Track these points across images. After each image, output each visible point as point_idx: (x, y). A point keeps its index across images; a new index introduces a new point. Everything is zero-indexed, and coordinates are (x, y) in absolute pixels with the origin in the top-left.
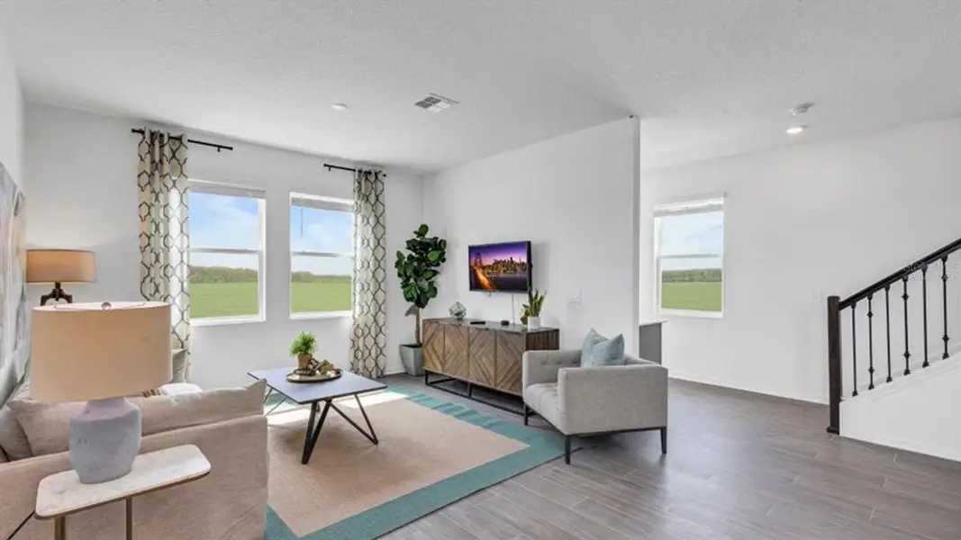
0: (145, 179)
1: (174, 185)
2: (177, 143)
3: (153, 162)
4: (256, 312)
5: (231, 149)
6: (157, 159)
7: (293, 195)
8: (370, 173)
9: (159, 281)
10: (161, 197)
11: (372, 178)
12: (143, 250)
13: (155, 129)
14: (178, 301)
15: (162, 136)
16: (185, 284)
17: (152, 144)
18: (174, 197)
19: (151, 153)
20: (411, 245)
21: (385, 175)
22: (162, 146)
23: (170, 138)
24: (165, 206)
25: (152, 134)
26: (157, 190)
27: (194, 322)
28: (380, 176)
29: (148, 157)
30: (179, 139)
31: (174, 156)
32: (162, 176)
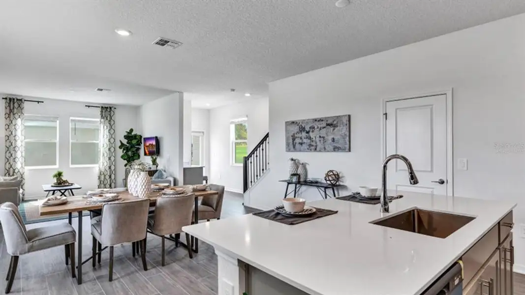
0: (7, 116)
1: (19, 117)
2: (20, 102)
3: (10, 109)
4: (55, 164)
5: (43, 102)
6: (12, 108)
7: (71, 118)
8: (107, 108)
9: (12, 152)
10: (13, 122)
11: (109, 110)
12: (6, 141)
13: (11, 97)
14: (20, 160)
15: (14, 99)
16: (23, 154)
17: (10, 103)
18: (19, 121)
19: (10, 106)
20: (126, 137)
21: (115, 108)
22: (14, 103)
23: (17, 100)
24: (15, 125)
25: (10, 99)
26: (12, 119)
27: (27, 168)
28: (112, 109)
29: (8, 108)
30: (21, 100)
31: (19, 106)
32: (14, 114)
